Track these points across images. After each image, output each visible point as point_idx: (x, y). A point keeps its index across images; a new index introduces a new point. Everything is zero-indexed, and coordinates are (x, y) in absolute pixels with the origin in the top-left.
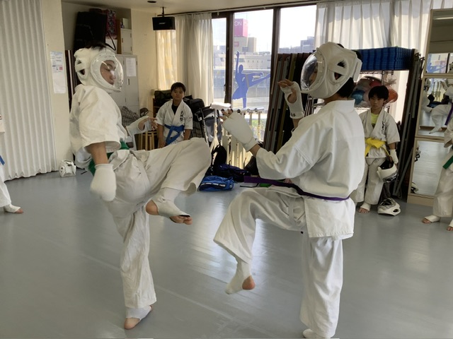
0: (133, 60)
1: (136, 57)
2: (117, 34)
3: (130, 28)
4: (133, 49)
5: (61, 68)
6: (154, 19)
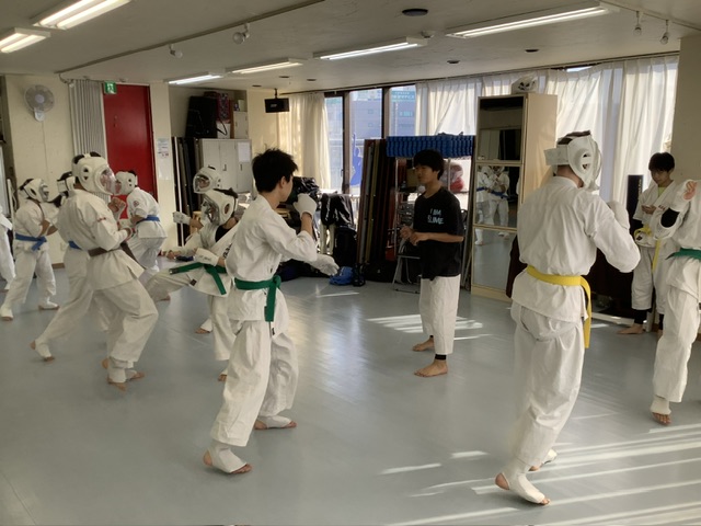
0: (248, 144)
1: (250, 141)
2: (230, 118)
3: (246, 111)
4: (250, 132)
5: (167, 155)
6: (266, 101)
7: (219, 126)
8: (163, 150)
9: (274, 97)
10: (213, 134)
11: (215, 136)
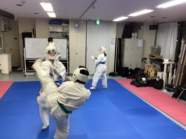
0: (142, 40)
2: (137, 32)
3: (143, 29)
5: (114, 44)
6: (150, 26)
7: (133, 35)
8: (113, 42)
9: (153, 25)
10: (130, 37)
11: (131, 38)
